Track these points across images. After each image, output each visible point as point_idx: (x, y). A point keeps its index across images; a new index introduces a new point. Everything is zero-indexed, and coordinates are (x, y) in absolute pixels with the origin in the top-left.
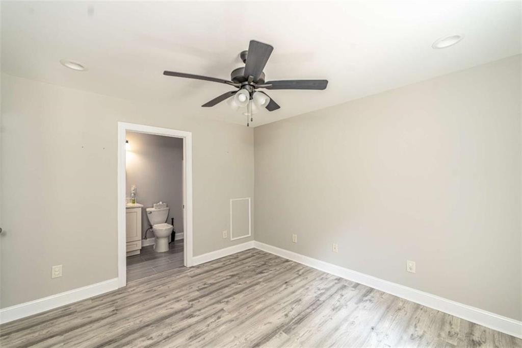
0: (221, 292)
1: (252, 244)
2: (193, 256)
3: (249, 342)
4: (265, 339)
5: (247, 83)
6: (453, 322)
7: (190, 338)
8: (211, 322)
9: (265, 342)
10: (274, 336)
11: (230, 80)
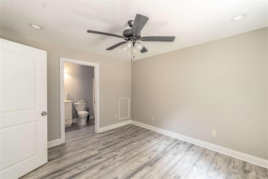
0: (115, 146)
1: (130, 122)
2: (100, 128)
3: (131, 171)
4: (139, 169)
5: (131, 37)
6: (235, 161)
7: (101, 169)
8: (111, 161)
9: (139, 171)
10: (144, 168)
11: (122, 36)
